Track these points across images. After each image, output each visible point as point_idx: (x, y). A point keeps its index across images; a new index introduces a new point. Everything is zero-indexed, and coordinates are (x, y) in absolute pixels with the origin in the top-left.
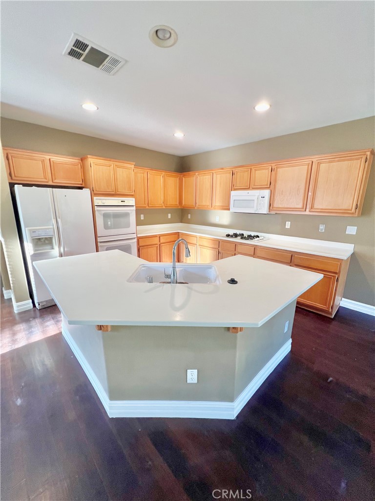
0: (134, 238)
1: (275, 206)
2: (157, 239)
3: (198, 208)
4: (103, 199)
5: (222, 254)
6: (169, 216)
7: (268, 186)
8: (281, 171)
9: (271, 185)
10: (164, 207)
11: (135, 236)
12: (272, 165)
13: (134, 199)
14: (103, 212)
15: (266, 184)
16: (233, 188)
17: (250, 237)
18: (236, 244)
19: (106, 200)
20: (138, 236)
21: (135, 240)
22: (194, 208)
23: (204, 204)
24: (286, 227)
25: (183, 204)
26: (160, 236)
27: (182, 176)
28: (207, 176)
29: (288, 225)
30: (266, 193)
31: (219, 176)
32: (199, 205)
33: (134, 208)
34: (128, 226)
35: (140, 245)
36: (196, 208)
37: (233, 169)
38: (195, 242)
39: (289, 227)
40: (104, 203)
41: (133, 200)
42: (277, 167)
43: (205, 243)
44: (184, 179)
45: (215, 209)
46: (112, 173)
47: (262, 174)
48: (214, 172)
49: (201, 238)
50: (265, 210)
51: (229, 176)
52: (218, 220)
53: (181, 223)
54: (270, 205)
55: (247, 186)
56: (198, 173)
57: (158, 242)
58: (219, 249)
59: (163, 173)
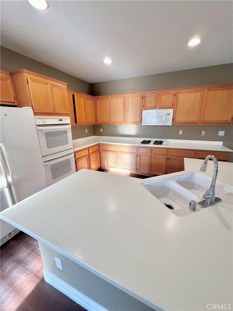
0: (72, 153)
1: (177, 120)
2: (87, 151)
3: (112, 124)
4: (43, 119)
5: (140, 156)
6: (86, 131)
7: (172, 106)
8: (180, 96)
9: (173, 106)
10: (86, 124)
11: (72, 151)
12: (175, 91)
13: (69, 117)
14: (45, 131)
15: (170, 105)
16: (144, 107)
17: (156, 143)
18: (152, 149)
19: (46, 119)
20: (75, 150)
21: (73, 155)
23: (118, 121)
24: (180, 134)
25: (99, 121)
26: (88, 149)
28: (120, 99)
29: (181, 132)
30: (171, 111)
31: (130, 99)
32: (113, 122)
33: (70, 126)
34: (66, 142)
35: (77, 158)
36: (110, 124)
37: (143, 94)
38: (116, 150)
39: (181, 134)
40: (44, 123)
41: (68, 119)
42: (178, 93)
43: (125, 150)
45: (128, 124)
46: (49, 91)
47: (167, 98)
48: (126, 96)
49: (120, 146)
50: (170, 124)
51: (139, 99)
52: (127, 132)
53: (94, 136)
54: (173, 120)
55: (155, 107)
56: (111, 97)
57: (87, 153)
58: (138, 153)
59: (84, 96)
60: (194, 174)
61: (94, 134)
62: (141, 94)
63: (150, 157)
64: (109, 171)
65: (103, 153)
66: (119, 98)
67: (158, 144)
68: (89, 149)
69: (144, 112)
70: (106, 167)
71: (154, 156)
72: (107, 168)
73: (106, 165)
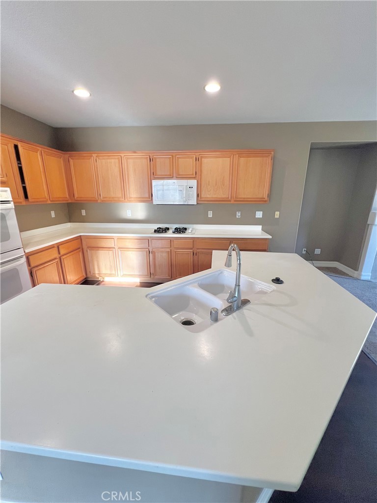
0: (21, 257)
1: (203, 196)
2: (55, 251)
3: (102, 201)
5: (154, 253)
6: (53, 214)
7: (194, 176)
8: (205, 161)
9: (196, 175)
10: (49, 202)
11: (21, 253)
12: (196, 154)
13: (8, 189)
15: (191, 173)
16: (153, 175)
17: (177, 231)
18: (171, 240)
20: (27, 251)
21: (24, 260)
22: (97, 201)
23: (113, 196)
24: (209, 216)
25: (76, 196)
26: (58, 246)
27: (67, 156)
29: (210, 214)
30: (194, 183)
31: (131, 161)
32: (103, 198)
34: (7, 237)
35: (32, 265)
36: (99, 201)
37: (150, 154)
38: (113, 246)
39: (211, 216)
41: (5, 191)
42: (201, 157)
43: (129, 244)
44: (71, 161)
45: (130, 201)
47: (186, 163)
48: (122, 155)
49: (119, 239)
50: (194, 201)
51: (145, 162)
52: (130, 215)
53: (69, 223)
54: (198, 195)
55: (171, 175)
56: (96, 155)
57: (57, 255)
58: (150, 248)
59: (40, 149)
60: (222, 273)
61: (70, 220)
62: (148, 154)
63: (168, 253)
64: (103, 283)
65: (89, 253)
66: (112, 159)
67: (180, 233)
68: (60, 246)
69: (154, 182)
70: (97, 276)
71: (176, 252)
72: (98, 278)
73: (97, 272)
